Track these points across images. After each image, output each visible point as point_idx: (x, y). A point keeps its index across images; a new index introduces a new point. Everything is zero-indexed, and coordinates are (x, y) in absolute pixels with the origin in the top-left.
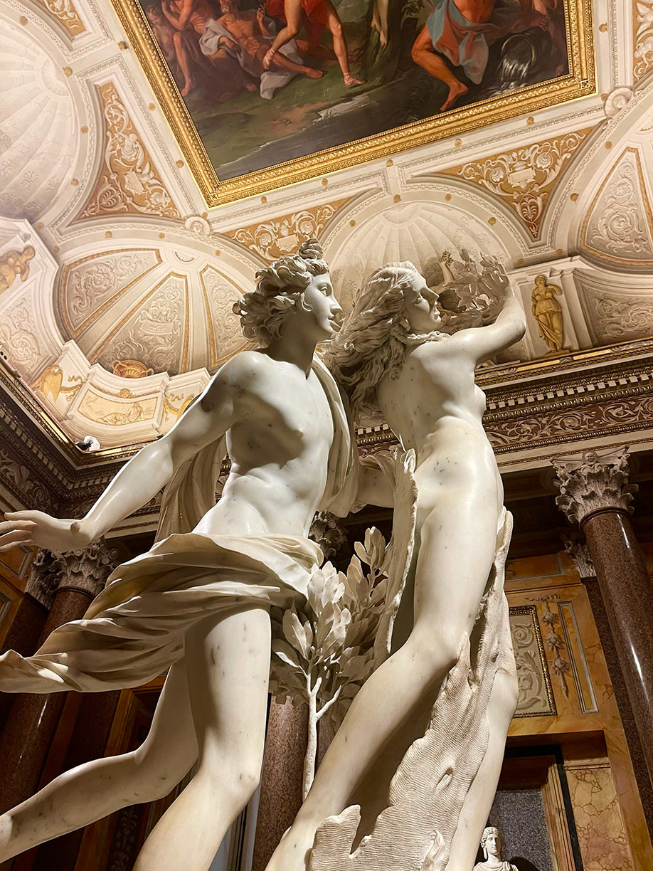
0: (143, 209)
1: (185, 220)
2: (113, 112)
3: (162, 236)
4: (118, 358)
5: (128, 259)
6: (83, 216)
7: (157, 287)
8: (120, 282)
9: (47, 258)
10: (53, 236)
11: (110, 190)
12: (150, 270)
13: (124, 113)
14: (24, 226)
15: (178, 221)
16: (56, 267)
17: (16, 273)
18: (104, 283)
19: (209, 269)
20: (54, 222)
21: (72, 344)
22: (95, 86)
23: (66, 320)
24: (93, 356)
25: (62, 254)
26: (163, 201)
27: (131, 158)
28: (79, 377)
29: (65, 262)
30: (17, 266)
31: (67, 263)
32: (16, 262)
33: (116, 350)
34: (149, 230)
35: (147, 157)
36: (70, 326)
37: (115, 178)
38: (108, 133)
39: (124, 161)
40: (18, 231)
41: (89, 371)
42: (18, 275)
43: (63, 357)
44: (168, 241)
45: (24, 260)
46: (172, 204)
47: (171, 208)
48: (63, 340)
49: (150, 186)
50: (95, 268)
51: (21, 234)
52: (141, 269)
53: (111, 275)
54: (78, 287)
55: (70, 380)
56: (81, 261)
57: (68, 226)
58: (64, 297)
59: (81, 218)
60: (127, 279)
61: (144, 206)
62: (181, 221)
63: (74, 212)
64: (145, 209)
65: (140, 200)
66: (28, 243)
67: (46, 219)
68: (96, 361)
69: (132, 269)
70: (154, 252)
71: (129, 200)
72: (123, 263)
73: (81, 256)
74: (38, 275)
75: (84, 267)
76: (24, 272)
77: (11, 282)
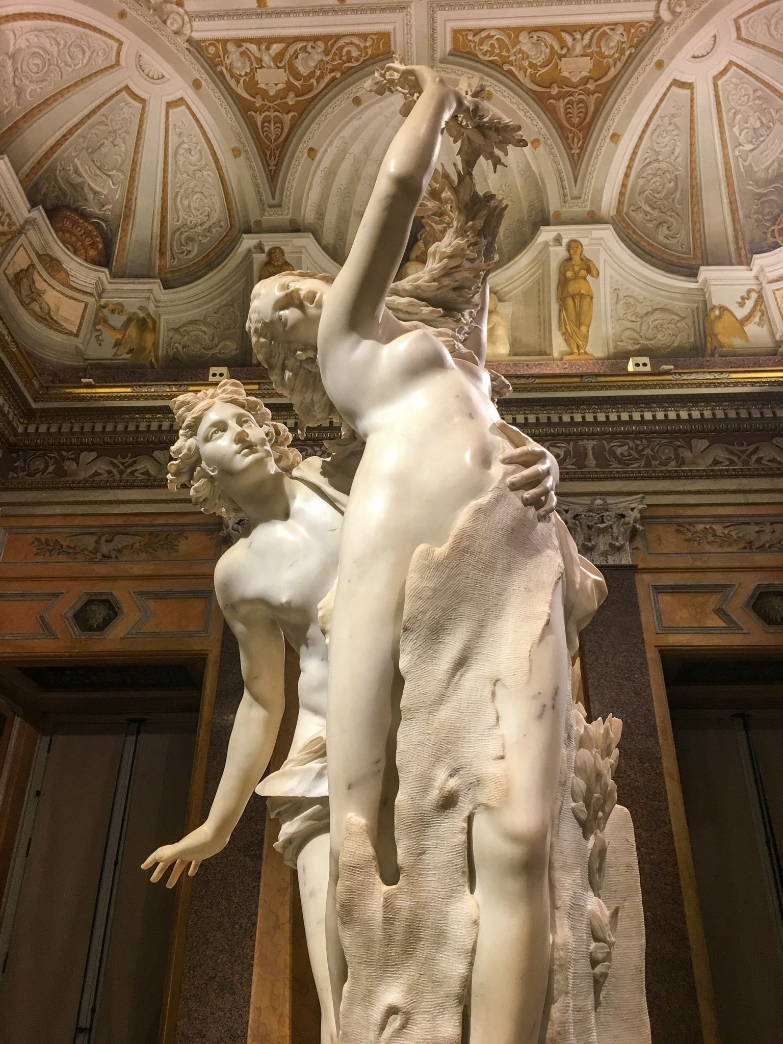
0: (612, 73)
1: (658, 18)
2: (486, 47)
3: (660, 65)
4: (768, 225)
5: (658, 130)
6: (576, 157)
7: (719, 112)
8: (679, 160)
9: (594, 232)
10: (576, 209)
11: (567, 104)
12: (692, 107)
13: (493, 33)
14: (546, 234)
15: (653, 30)
16: (609, 229)
17: (585, 279)
18: (666, 181)
19: (741, 21)
20: (562, 198)
21: (705, 272)
22: (450, 54)
23: (672, 259)
24: (740, 255)
25: (599, 207)
26: (616, 37)
27: (545, 53)
28: (749, 291)
29: (611, 214)
30: (579, 271)
31: (613, 212)
32: (574, 271)
33: (757, 220)
34: (642, 78)
35: (555, 30)
36: (684, 259)
37: (557, 89)
38: (506, 67)
39: (544, 66)
40: (547, 244)
41: (752, 274)
42: (589, 277)
43: (710, 294)
44: (672, 58)
45: (579, 259)
46: (629, 26)
47: (633, 30)
48: (691, 279)
49: (589, 46)
50: (641, 182)
51: (551, 243)
52: (683, 121)
53: (664, 165)
54: (648, 218)
55: (742, 305)
56: (622, 194)
57: (576, 182)
58: (647, 242)
59: (576, 161)
60: (681, 148)
61: (609, 69)
62: (657, 24)
63: (565, 166)
64: (613, 70)
65: (600, 70)
66: (565, 241)
67: (554, 204)
68: (749, 256)
69: (674, 133)
70: (674, 88)
71: (591, 86)
72: (661, 140)
73: (617, 189)
74: (603, 256)
75: (631, 194)
76: (589, 268)
77: (590, 290)
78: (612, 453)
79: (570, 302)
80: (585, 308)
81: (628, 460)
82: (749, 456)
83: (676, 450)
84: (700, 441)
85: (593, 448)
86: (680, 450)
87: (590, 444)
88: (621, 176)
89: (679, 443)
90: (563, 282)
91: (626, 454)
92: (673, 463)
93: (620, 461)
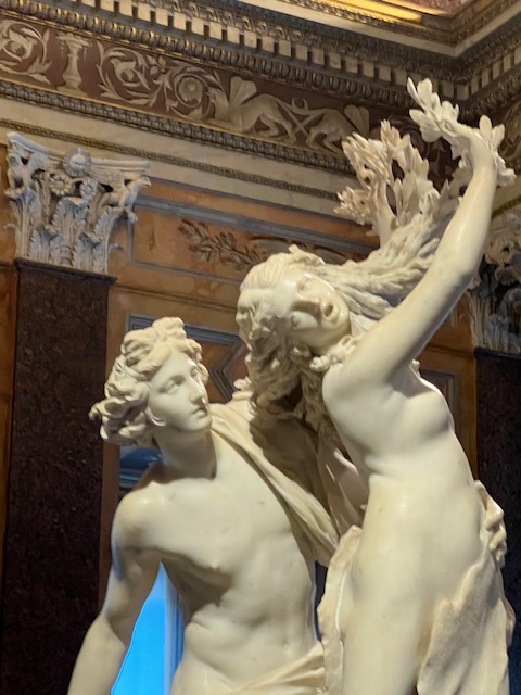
78: (110, 70)
81: (132, 89)
82: (308, 127)
83: (206, 90)
84: (244, 83)
85: (80, 53)
86: (213, 91)
87: (76, 44)
89: (212, 78)
91: (131, 77)
92: (198, 112)
93: (120, 90)
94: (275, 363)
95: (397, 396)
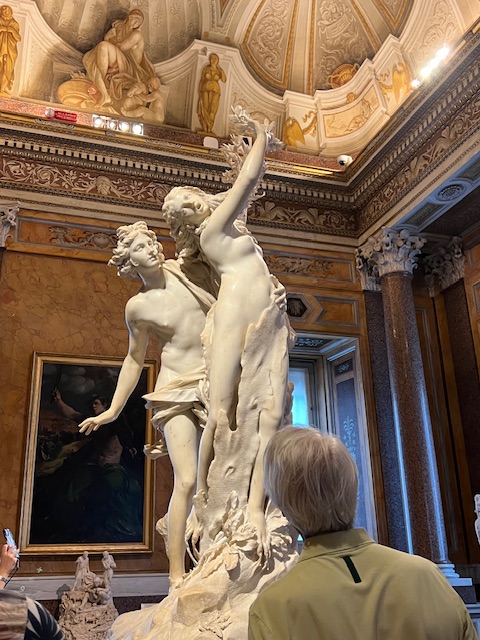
4: (328, 74)
8: (286, 19)
9: (227, 51)
10: (218, 33)
14: (198, 45)
16: (237, 52)
17: (217, 81)
18: (276, 30)
20: (211, 24)
21: (288, 94)
23: (271, 81)
24: (309, 88)
25: (233, 37)
28: (311, 112)
30: (214, 75)
31: (241, 42)
32: (211, 74)
33: (322, 69)
36: (277, 83)
40: (197, 52)
41: (314, 102)
42: (220, 81)
43: (288, 109)
45: (215, 67)
48: (279, 97)
50: (261, 26)
51: (200, 52)
53: (276, 19)
54: (261, 51)
55: (305, 121)
56: (248, 31)
57: (221, 16)
58: (258, 66)
59: (224, 1)
60: (288, 11)
63: (217, 2)
67: (205, 27)
68: (314, 90)
72: (277, 2)
73: (246, 27)
74: (230, 68)
75: (254, 32)
76: (221, 75)
77: (219, 90)
79: (206, 94)
80: (214, 101)
82: (295, 217)
83: (256, 207)
84: (270, 203)
86: (259, 207)
88: (249, 19)
89: (258, 203)
90: (204, 81)
92: (254, 214)
94: (180, 233)
95: (228, 238)
